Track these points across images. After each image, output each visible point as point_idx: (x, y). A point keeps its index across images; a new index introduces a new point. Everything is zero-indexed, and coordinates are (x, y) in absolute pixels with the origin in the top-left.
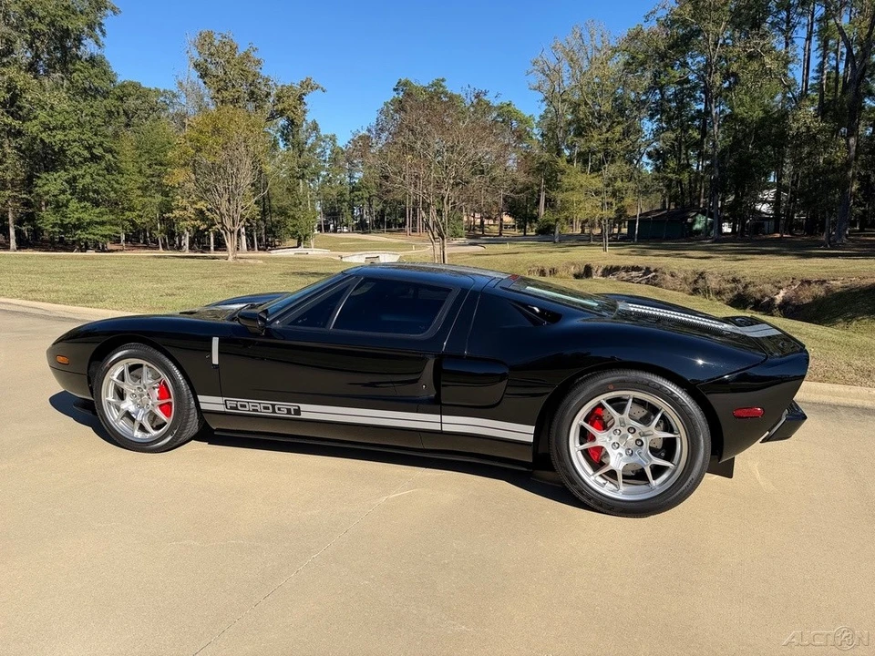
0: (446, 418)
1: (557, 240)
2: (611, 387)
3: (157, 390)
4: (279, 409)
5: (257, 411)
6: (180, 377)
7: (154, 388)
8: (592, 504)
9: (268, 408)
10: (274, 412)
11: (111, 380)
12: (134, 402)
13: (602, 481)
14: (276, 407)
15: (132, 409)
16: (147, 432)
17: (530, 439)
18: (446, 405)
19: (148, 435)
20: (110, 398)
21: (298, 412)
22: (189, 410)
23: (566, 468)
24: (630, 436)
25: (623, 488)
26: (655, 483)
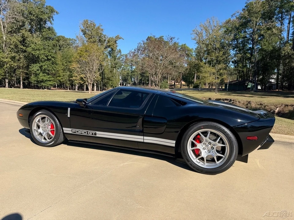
0: (145, 138)
1: (200, 90)
2: (202, 127)
3: (50, 126)
4: (89, 133)
5: (82, 133)
6: (57, 121)
7: (49, 125)
8: (195, 170)
9: (86, 133)
10: (88, 134)
11: (35, 122)
12: (43, 130)
13: (199, 161)
14: (88, 132)
15: (42, 132)
16: (46, 140)
17: (174, 145)
18: (145, 133)
19: (47, 141)
20: (35, 128)
21: (95, 134)
22: (60, 133)
23: (186, 156)
24: (209, 146)
25: (206, 164)
26: (217, 162)
